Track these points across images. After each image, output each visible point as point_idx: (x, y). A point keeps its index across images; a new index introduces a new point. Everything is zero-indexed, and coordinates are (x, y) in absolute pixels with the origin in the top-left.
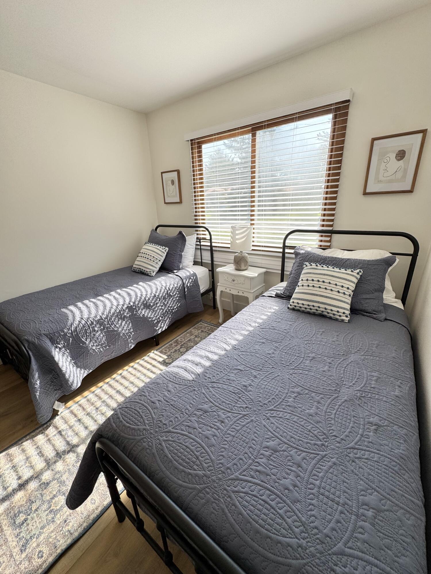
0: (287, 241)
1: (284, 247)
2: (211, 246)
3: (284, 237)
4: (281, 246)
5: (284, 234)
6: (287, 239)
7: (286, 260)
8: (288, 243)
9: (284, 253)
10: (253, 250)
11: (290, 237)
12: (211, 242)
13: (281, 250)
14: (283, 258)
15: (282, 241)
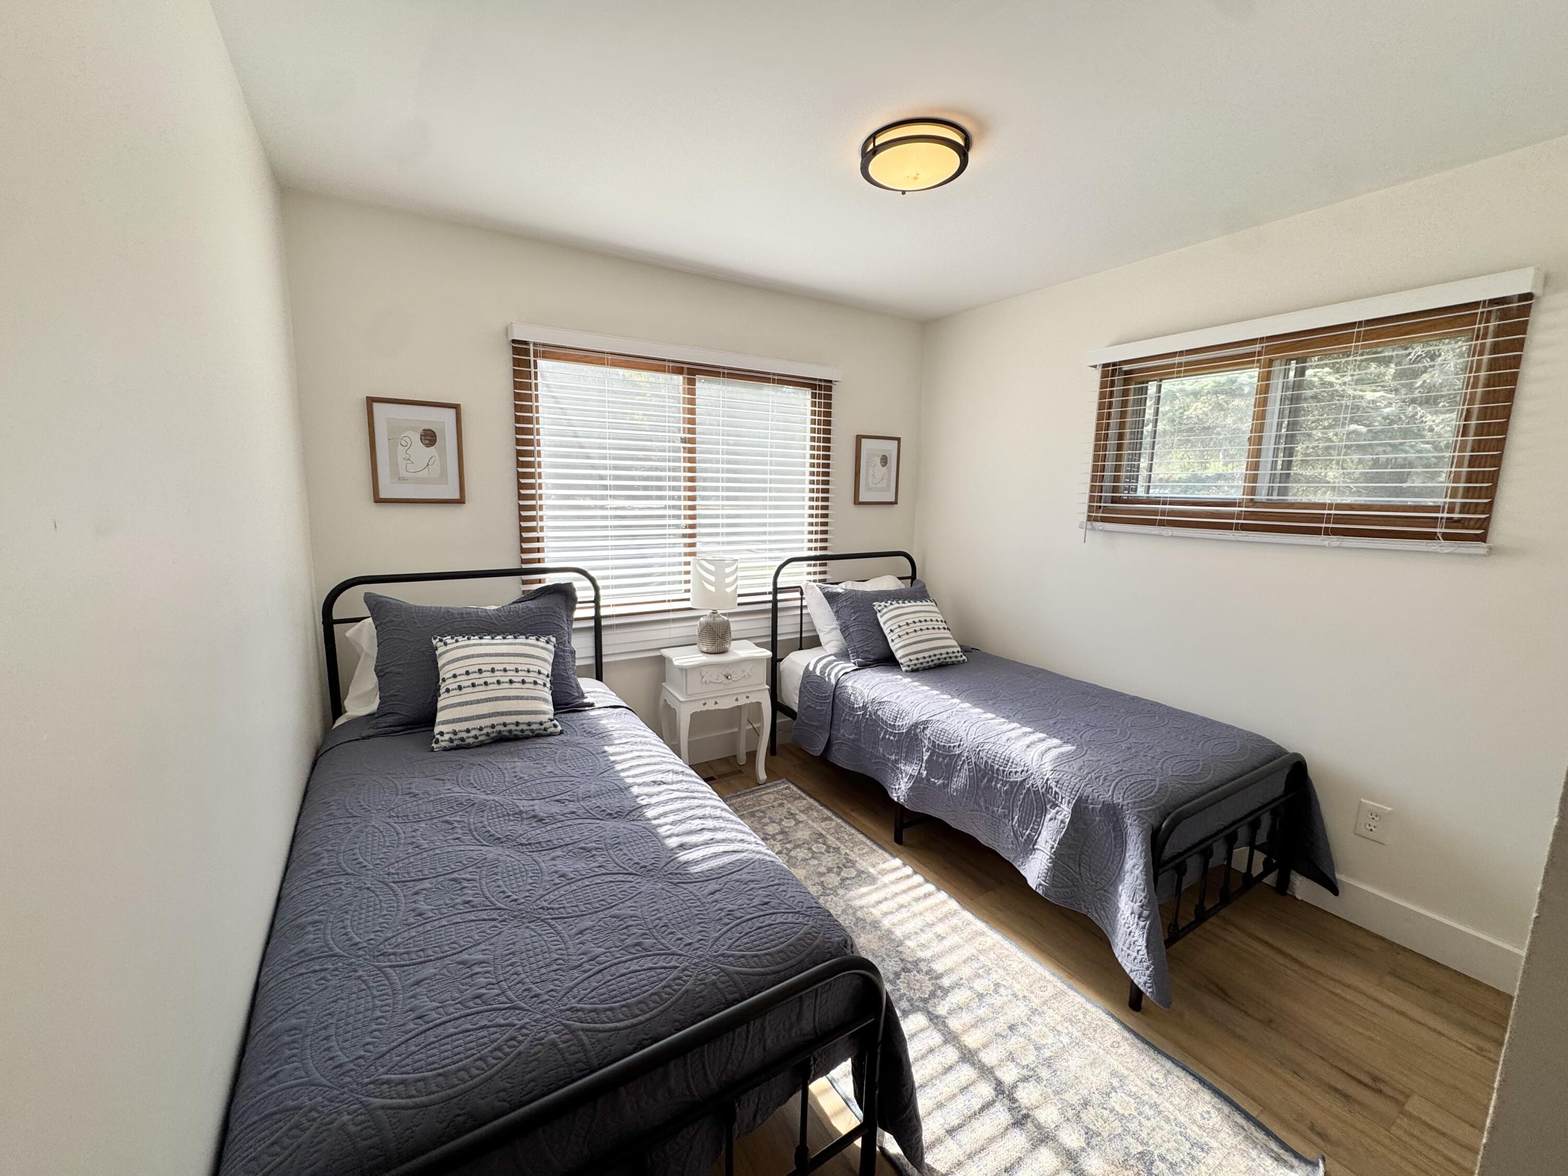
0: (779, 580)
1: (776, 591)
2: (597, 618)
3: (773, 572)
4: (770, 589)
5: (775, 566)
6: (780, 575)
7: (779, 614)
8: (782, 582)
9: (775, 602)
10: (739, 604)
11: (783, 571)
12: (597, 608)
13: (770, 597)
14: (775, 611)
15: (771, 580)
